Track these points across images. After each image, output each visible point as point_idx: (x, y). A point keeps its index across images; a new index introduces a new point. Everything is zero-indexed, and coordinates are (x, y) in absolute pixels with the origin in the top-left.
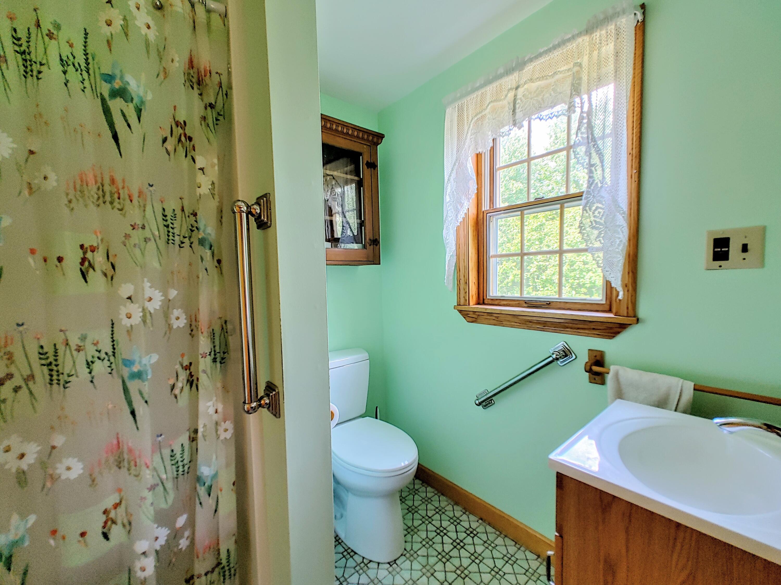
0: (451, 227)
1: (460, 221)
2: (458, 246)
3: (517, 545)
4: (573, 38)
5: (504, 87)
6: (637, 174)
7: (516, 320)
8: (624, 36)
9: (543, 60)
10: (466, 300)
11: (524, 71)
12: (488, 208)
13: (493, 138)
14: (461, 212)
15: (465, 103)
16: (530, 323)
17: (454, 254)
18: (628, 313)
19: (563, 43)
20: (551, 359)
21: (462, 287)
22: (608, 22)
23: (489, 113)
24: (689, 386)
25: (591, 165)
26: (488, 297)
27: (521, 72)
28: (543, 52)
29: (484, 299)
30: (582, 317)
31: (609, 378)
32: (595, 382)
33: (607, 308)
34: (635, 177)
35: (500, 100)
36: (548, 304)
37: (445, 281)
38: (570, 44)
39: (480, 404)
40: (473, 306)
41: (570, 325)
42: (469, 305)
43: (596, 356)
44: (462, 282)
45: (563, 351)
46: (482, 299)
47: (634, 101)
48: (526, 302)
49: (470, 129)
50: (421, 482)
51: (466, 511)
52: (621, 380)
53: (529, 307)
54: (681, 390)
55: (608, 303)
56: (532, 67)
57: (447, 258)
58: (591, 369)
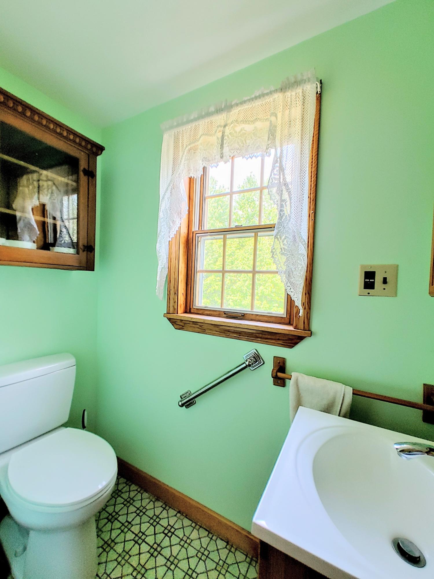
0: (163, 241)
1: (171, 236)
2: (170, 260)
3: (210, 536)
4: (271, 93)
5: (214, 124)
6: (313, 213)
7: (217, 329)
8: (308, 100)
9: (247, 107)
10: (175, 309)
11: (231, 113)
12: (197, 229)
13: (203, 166)
14: (173, 229)
15: (181, 132)
16: (229, 333)
17: (166, 267)
18: (304, 327)
19: (263, 95)
20: (244, 365)
21: (172, 296)
22: (298, 86)
23: (201, 144)
24: (349, 391)
25: (282, 201)
26: (194, 307)
27: (228, 113)
28: (247, 100)
29: (190, 309)
30: (270, 329)
31: (290, 384)
32: (278, 384)
33: (288, 321)
34: (312, 216)
35: (211, 135)
36: (243, 316)
37: (157, 291)
38: (268, 97)
39: (182, 405)
40: (181, 315)
41: (261, 335)
42: (177, 314)
43: (279, 363)
44: (172, 292)
45: (254, 357)
46: (189, 308)
47: (313, 156)
48: (225, 313)
49: (184, 156)
50: (125, 480)
51: (166, 506)
52: (300, 385)
53: (228, 317)
54: (344, 395)
55: (288, 317)
56: (237, 111)
57: (159, 270)
58: (276, 375)
